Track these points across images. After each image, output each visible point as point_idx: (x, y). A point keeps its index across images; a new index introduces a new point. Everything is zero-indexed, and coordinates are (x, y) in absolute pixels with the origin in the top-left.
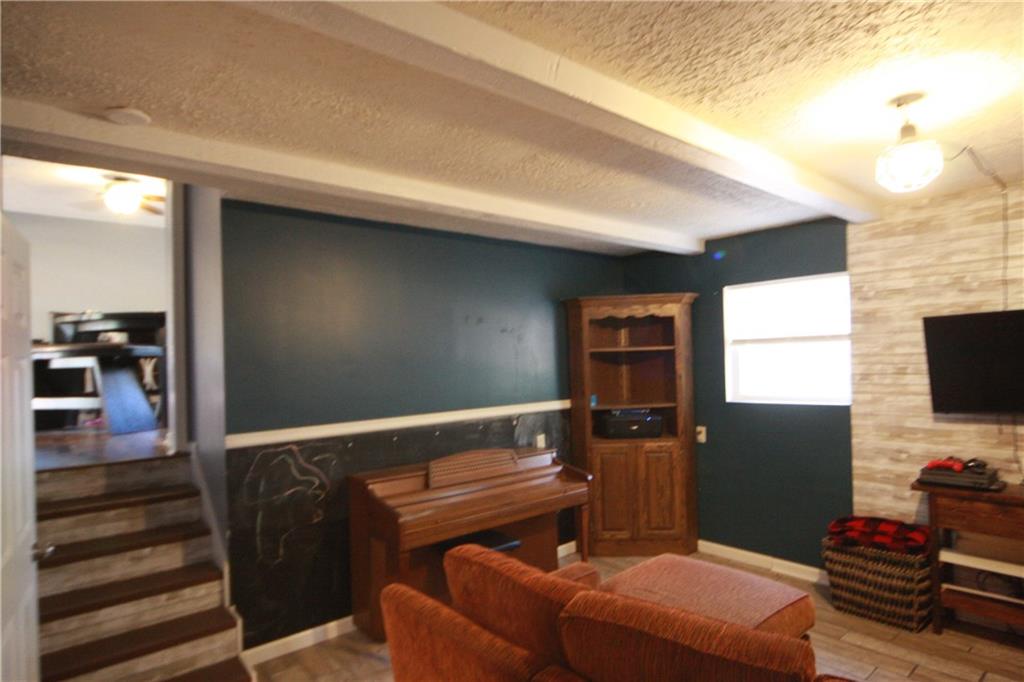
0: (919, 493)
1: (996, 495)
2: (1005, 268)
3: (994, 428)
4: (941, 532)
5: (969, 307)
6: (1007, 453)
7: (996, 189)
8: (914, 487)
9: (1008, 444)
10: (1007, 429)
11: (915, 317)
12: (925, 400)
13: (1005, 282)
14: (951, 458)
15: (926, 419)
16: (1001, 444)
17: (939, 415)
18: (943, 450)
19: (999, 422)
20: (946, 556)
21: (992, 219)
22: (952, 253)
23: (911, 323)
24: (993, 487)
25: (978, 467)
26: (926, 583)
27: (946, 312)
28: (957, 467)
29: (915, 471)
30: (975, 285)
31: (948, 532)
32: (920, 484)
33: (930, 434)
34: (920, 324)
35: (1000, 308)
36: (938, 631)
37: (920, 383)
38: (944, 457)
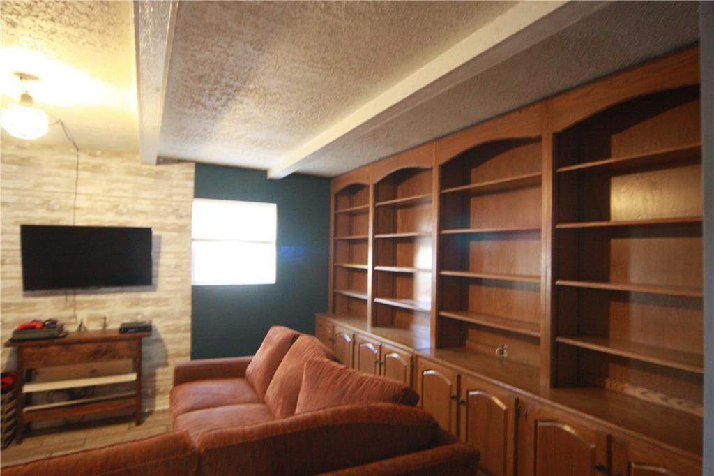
0: (9, 349)
1: (62, 340)
2: (75, 199)
3: (62, 298)
4: (25, 373)
5: (51, 221)
6: (70, 313)
7: (73, 150)
8: (7, 345)
9: (70, 307)
10: (71, 298)
11: (15, 224)
12: (18, 283)
13: (75, 208)
14: (34, 321)
15: (18, 296)
16: (66, 308)
17: (27, 292)
18: (29, 316)
19: (66, 294)
20: (28, 388)
21: (70, 167)
22: (44, 184)
23: (11, 228)
24: (61, 335)
25: (53, 323)
26: (13, 411)
27: (37, 223)
28: (39, 326)
29: (9, 334)
30: (57, 207)
31: (30, 371)
32: (12, 342)
33: (20, 306)
34: (18, 229)
35: (71, 224)
36: (19, 442)
37: (16, 270)
38: (30, 321)
